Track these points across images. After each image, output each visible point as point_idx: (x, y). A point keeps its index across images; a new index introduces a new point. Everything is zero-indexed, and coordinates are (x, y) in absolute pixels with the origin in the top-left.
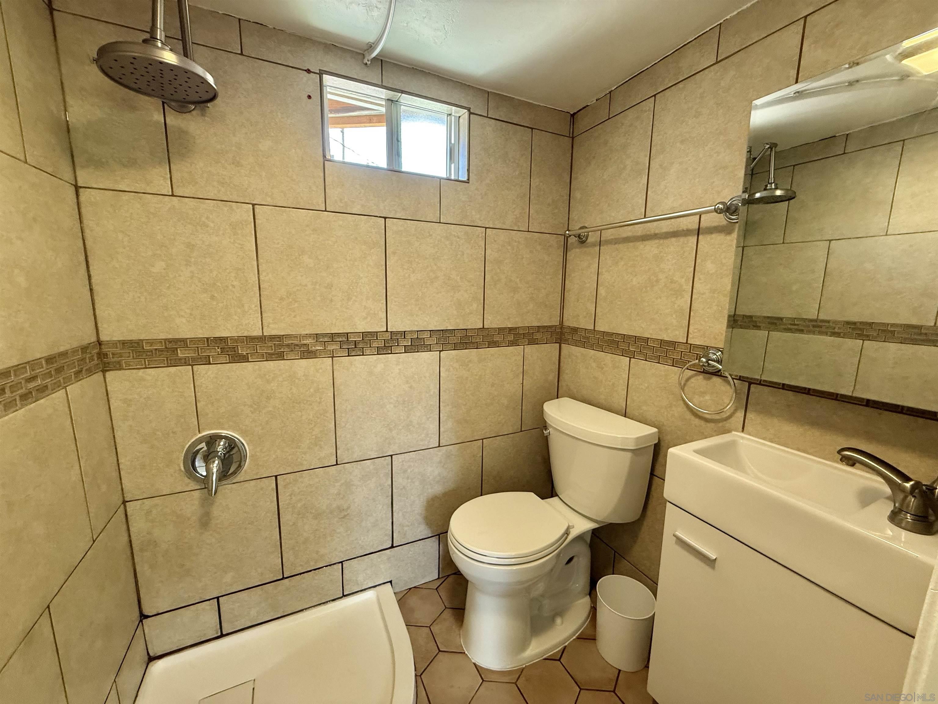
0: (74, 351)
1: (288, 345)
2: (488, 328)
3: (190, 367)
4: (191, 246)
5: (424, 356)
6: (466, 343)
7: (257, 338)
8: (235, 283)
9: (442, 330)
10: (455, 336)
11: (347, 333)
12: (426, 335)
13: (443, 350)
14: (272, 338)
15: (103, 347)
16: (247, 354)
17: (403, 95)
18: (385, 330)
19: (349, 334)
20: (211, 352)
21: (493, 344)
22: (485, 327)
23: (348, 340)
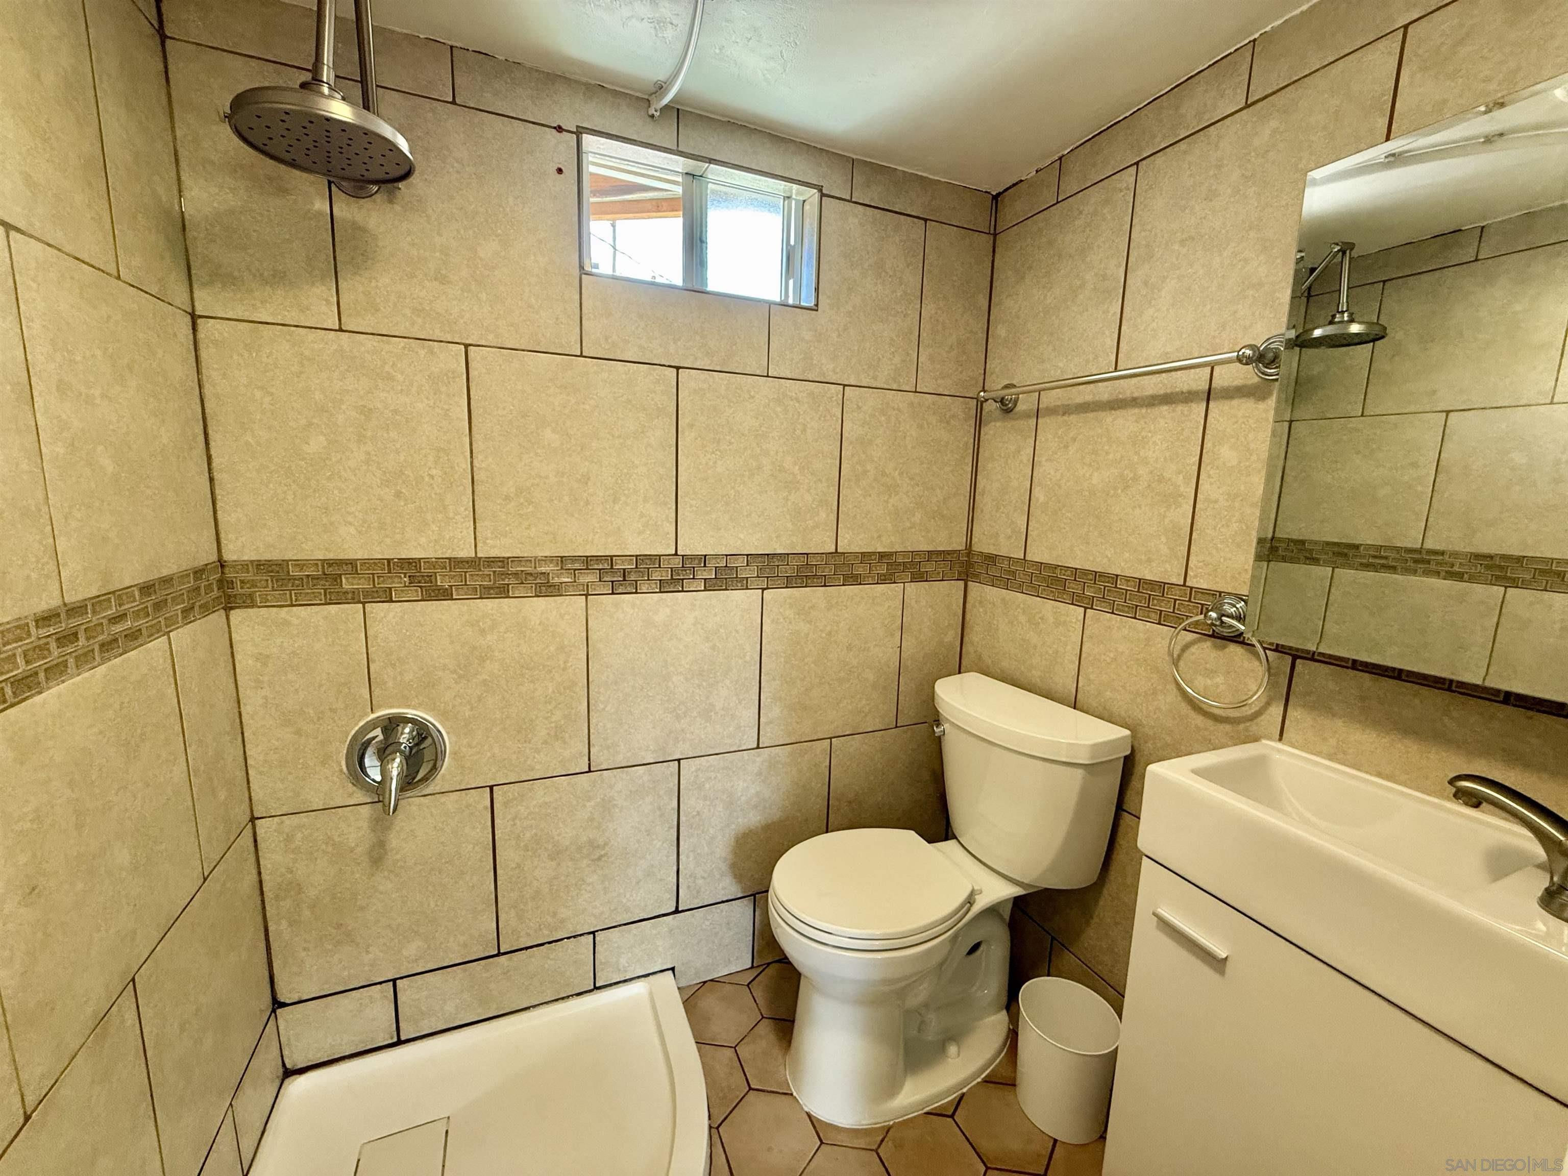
0: (183, 576)
1: (516, 574)
2: (844, 553)
3: (361, 605)
4: (367, 412)
5: (737, 596)
6: (806, 576)
7: (467, 562)
8: (434, 472)
9: (768, 555)
10: (788, 565)
11: (612, 557)
12: (741, 562)
13: (768, 588)
14: (491, 561)
15: (227, 570)
16: (451, 586)
17: (712, 166)
18: (674, 552)
19: (614, 558)
20: (393, 582)
21: (853, 579)
22: (839, 551)
23: (612, 568)
